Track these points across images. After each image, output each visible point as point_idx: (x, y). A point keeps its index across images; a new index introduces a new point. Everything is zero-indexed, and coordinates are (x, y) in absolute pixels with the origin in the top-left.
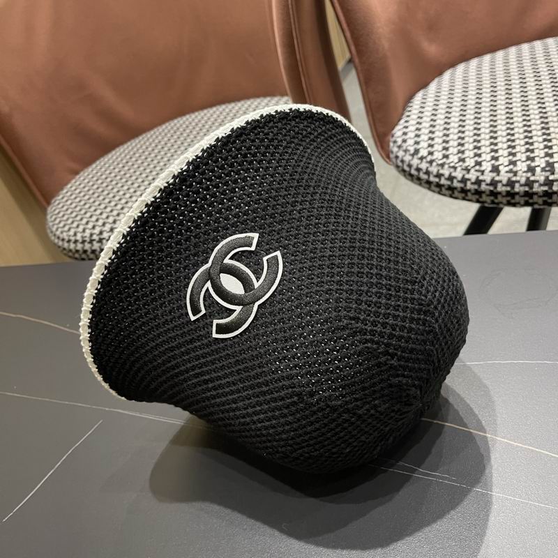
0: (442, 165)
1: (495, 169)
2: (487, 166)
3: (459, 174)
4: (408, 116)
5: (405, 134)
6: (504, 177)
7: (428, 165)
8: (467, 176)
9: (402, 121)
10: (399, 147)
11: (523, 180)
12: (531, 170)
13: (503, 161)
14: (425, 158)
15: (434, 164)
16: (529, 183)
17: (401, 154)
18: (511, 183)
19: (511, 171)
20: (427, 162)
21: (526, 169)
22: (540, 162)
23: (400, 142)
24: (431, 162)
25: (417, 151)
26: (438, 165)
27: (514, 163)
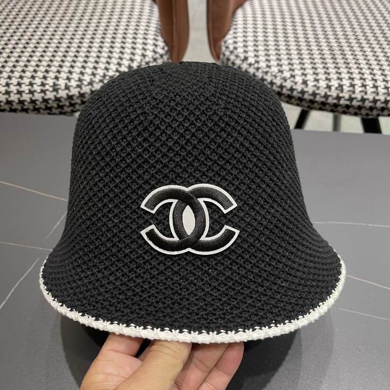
0: (267, 73)
1: (305, 83)
2: (299, 79)
3: (278, 81)
4: (236, 29)
5: (235, 42)
6: (310, 89)
7: (255, 70)
8: (284, 84)
9: (231, 32)
10: (232, 52)
11: (323, 94)
12: (329, 87)
13: (310, 78)
14: (253, 64)
15: (260, 71)
16: (326, 96)
17: (232, 57)
18: (314, 94)
19: (315, 86)
20: (254, 68)
21: (325, 86)
22: (335, 83)
23: (231, 47)
24: (258, 69)
25: (246, 59)
26: (263, 72)
27: (317, 80)
